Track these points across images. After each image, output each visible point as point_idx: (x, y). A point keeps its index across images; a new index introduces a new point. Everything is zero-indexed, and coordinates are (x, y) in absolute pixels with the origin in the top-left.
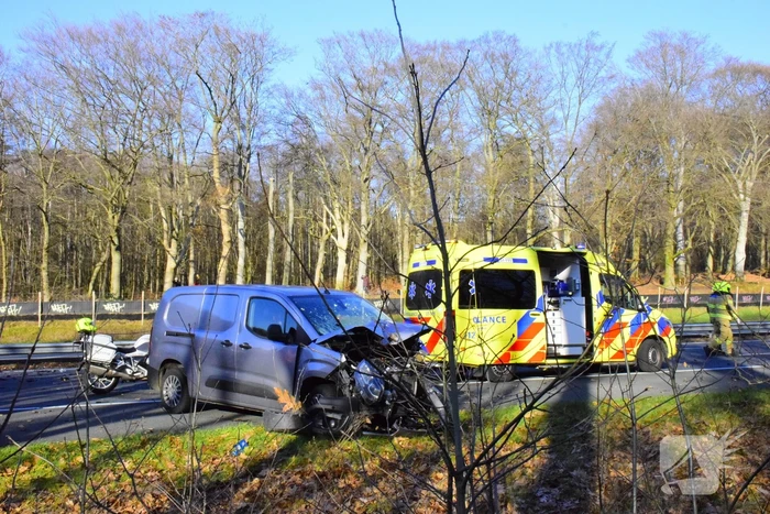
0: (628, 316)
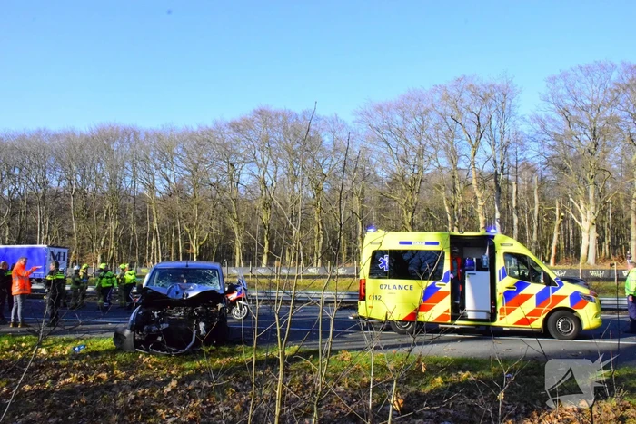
0: (533, 289)
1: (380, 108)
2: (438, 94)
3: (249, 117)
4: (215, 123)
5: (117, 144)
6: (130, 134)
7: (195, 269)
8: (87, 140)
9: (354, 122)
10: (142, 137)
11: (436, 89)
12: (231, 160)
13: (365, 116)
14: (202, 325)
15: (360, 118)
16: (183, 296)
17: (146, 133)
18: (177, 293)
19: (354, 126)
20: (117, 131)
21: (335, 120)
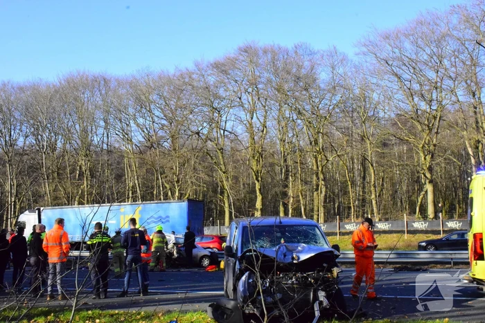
1: (387, 37)
2: (456, 16)
3: (232, 55)
4: (197, 65)
5: (88, 94)
6: (100, 83)
7: (292, 226)
8: (56, 91)
9: (357, 54)
10: (113, 85)
11: (454, 10)
12: (216, 105)
13: (370, 47)
14: (322, 295)
15: (365, 49)
16: (293, 258)
17: (117, 80)
18: (285, 256)
19: (356, 59)
20: (87, 80)
21: (333, 53)
